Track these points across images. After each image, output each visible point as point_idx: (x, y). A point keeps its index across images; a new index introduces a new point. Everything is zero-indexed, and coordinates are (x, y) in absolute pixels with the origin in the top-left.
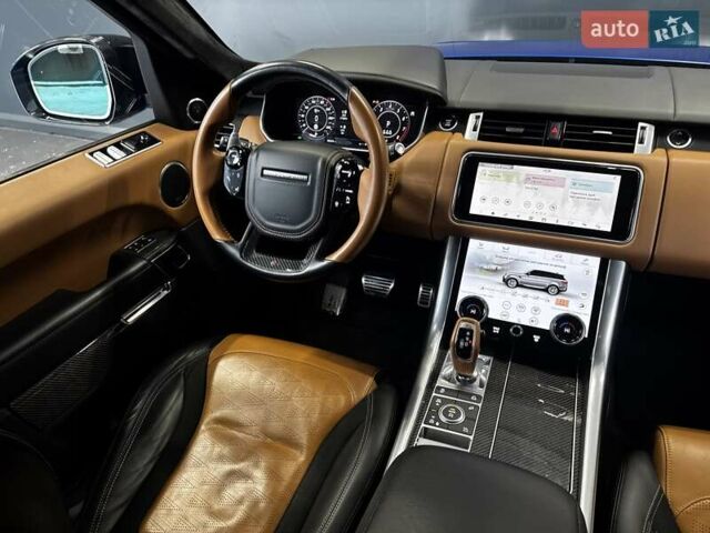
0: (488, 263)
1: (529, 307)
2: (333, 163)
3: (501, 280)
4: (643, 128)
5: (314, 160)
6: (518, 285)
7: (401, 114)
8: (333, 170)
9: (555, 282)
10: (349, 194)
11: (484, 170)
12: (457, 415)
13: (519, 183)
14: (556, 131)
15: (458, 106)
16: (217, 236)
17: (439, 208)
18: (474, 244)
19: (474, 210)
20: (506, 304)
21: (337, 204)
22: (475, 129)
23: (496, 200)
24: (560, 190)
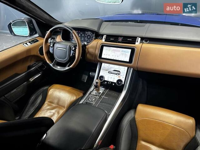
0: (105, 68)
1: (113, 78)
3: (108, 72)
4: (138, 39)
5: (67, 45)
6: (111, 73)
7: (92, 35)
9: (118, 72)
10: (74, 53)
11: (105, 48)
12: (93, 99)
13: (111, 51)
14: (120, 39)
15: (101, 34)
16: (48, 62)
17: (96, 56)
18: (103, 64)
19: (103, 57)
20: (108, 77)
22: (104, 39)
23: (107, 55)
24: (119, 53)
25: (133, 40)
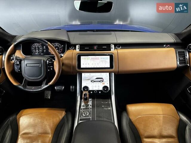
0: (87, 78)
1: (97, 86)
2: (46, 60)
3: (90, 81)
4: (112, 46)
5: (41, 60)
6: (94, 82)
7: (60, 46)
8: (46, 62)
9: (101, 79)
10: (52, 67)
11: (82, 57)
12: (87, 113)
13: (90, 60)
14: (95, 48)
15: (73, 44)
16: (15, 84)
17: (74, 67)
18: (83, 74)
19: (82, 66)
20: (93, 87)
21: (49, 70)
22: (78, 49)
23: (86, 64)
24: (99, 60)
25: (107, 47)
